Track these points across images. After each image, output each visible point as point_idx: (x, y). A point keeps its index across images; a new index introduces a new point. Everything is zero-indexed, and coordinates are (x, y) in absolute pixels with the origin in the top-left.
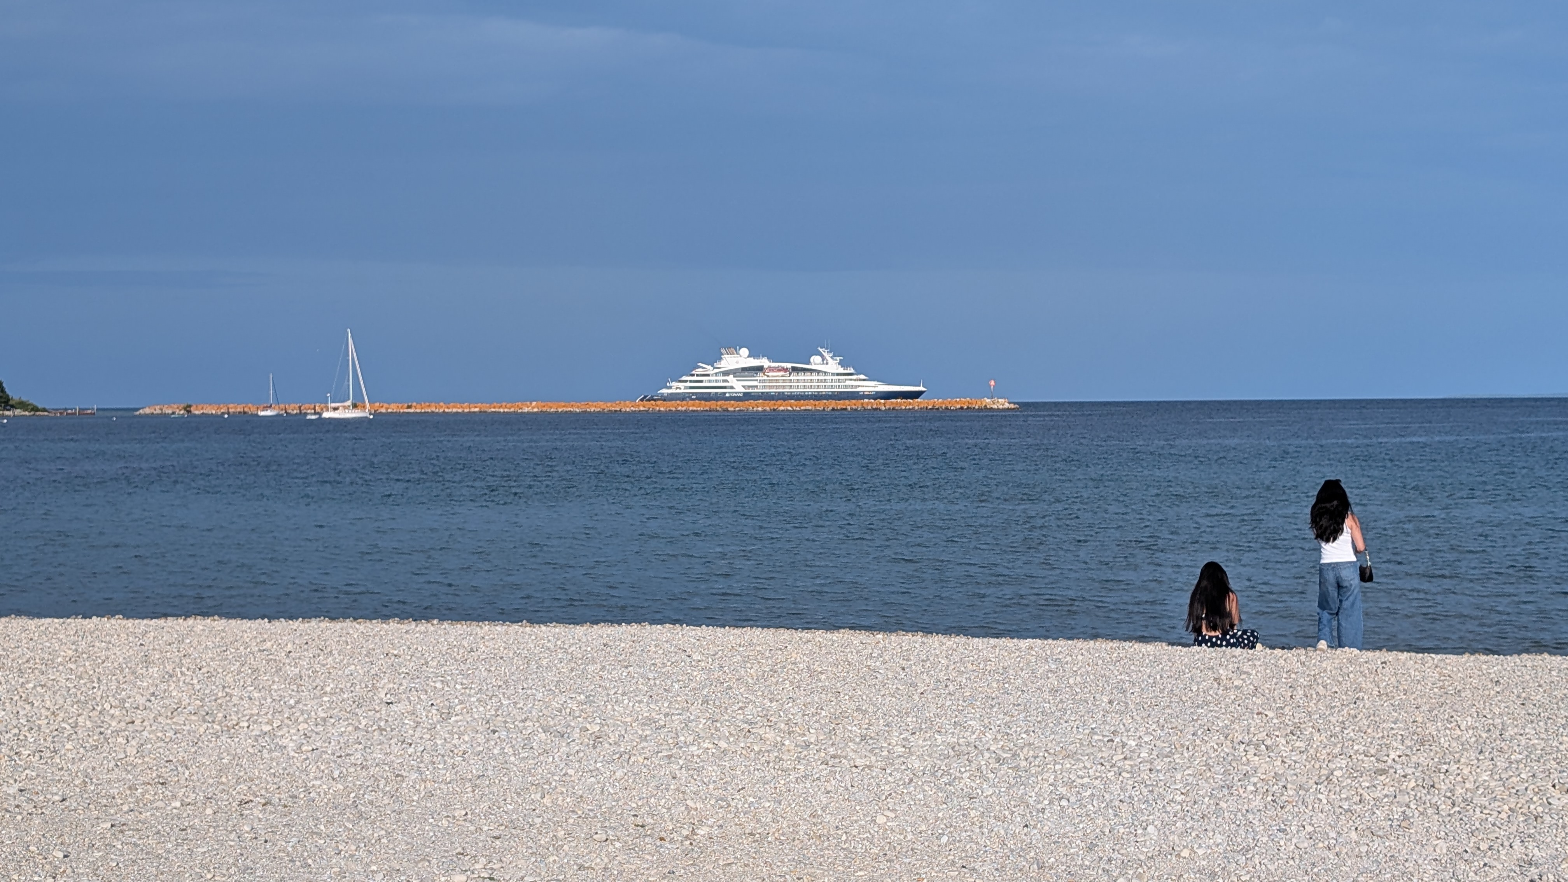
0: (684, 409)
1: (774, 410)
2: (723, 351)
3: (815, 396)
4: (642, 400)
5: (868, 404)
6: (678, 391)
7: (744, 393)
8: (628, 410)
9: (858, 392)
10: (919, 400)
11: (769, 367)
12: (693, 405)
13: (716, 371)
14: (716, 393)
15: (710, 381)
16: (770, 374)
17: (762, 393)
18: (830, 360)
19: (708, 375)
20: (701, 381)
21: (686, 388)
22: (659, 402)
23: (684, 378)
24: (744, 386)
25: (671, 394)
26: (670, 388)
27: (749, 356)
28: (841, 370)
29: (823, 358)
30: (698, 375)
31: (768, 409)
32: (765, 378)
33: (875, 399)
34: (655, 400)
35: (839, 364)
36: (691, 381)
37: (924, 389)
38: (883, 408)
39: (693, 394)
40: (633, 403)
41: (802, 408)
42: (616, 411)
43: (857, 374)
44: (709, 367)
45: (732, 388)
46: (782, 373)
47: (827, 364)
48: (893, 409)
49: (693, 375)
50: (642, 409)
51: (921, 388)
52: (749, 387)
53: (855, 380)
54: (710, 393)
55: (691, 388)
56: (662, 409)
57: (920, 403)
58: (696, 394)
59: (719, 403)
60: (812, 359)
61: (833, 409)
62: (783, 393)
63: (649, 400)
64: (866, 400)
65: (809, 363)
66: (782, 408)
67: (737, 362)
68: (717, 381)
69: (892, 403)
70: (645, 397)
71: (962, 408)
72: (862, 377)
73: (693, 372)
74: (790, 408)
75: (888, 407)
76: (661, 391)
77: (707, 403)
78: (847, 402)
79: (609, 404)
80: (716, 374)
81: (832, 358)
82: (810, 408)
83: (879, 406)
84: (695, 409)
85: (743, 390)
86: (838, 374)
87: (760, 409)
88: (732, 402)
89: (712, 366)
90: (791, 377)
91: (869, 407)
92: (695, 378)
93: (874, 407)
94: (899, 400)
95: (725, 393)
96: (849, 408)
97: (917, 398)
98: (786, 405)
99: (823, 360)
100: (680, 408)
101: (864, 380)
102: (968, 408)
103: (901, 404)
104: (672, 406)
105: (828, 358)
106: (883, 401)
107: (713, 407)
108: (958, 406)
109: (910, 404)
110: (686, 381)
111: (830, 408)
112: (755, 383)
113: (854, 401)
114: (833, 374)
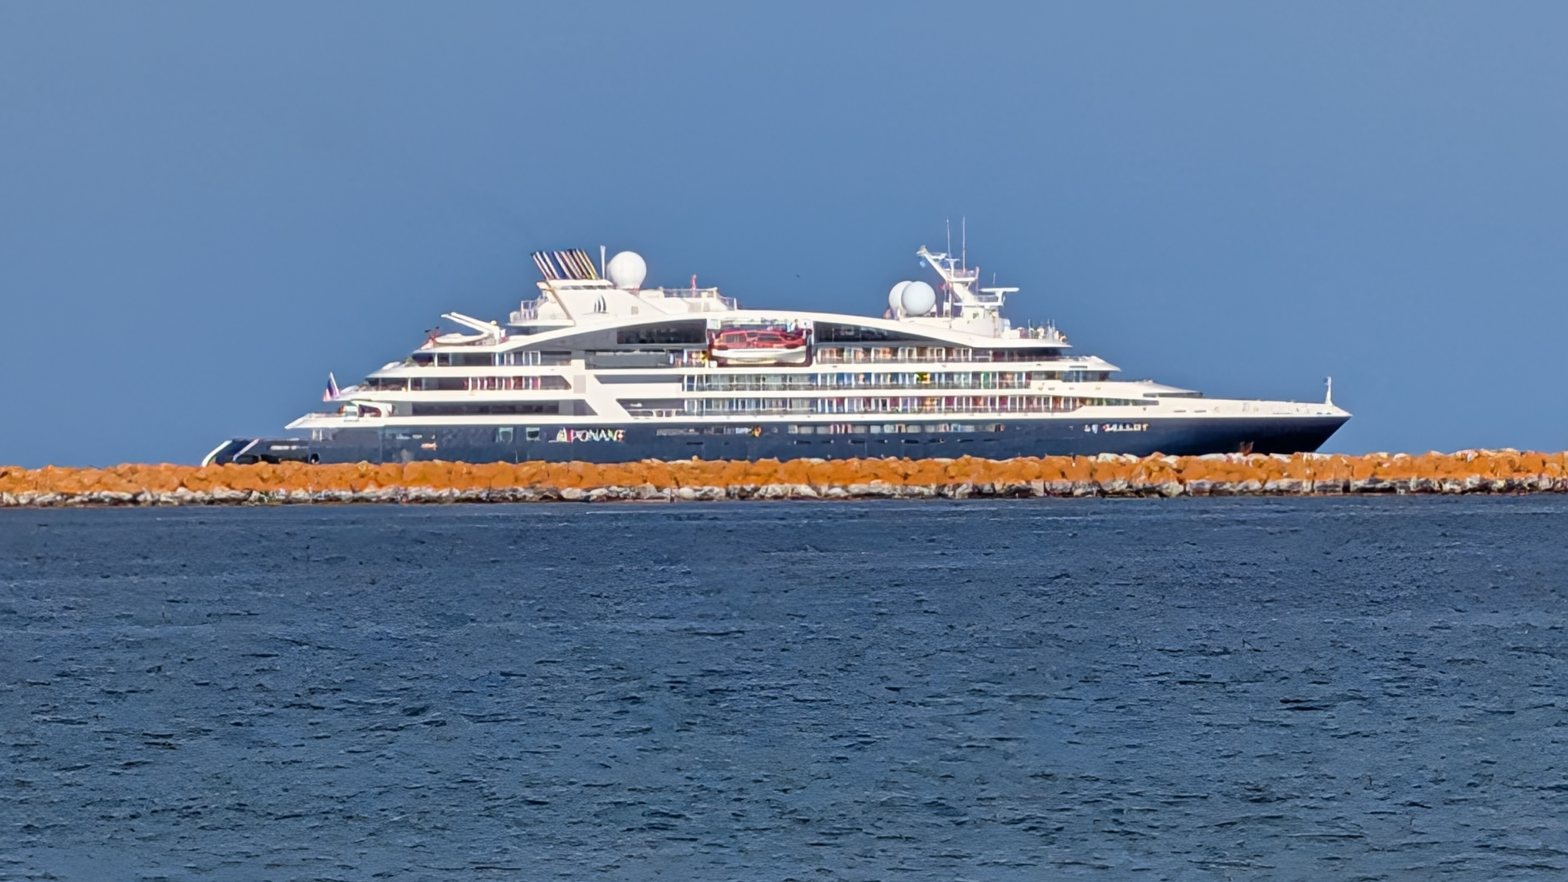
0: (385, 493)
1: (744, 496)
2: (544, 264)
3: (911, 440)
4: (221, 459)
5: (1113, 471)
6: (368, 421)
7: (631, 430)
8: (164, 496)
9: (1081, 423)
10: (1316, 456)
11: (728, 328)
12: (423, 479)
13: (518, 341)
14: (519, 429)
15: (492, 382)
16: (730, 354)
17: (700, 427)
18: (967, 298)
19: (485, 360)
20: (459, 384)
21: (398, 409)
22: (286, 468)
23: (391, 371)
24: (625, 403)
25: (341, 433)
26: (337, 409)
27: (644, 286)
28: (1012, 339)
29: (942, 292)
30: (444, 359)
31: (719, 491)
32: (712, 368)
33: (1142, 453)
34: (272, 459)
35: (1003, 313)
36: (417, 384)
37: (1338, 413)
38: (1175, 488)
39: (426, 432)
40: (185, 471)
41: (855, 488)
42: (118, 501)
43: (1074, 354)
44: (490, 328)
45: (581, 408)
46: (778, 351)
47: (956, 312)
48: (1214, 491)
49: (425, 359)
50: (221, 492)
51: (1328, 410)
52: (649, 404)
53: (1067, 377)
54: (494, 429)
55: (419, 409)
56: (300, 494)
57: (1319, 469)
58: (438, 432)
59: (526, 469)
60: (896, 294)
61: (977, 493)
62: (784, 426)
63: (251, 459)
64: (1108, 457)
65: (883, 309)
66: (774, 488)
67: (601, 308)
68: (519, 382)
69: (1210, 468)
70: (237, 446)
71: (1485, 488)
72: (1094, 364)
73: (428, 348)
74: (804, 489)
75: (1192, 483)
76: (298, 424)
77: (478, 469)
78: (1032, 463)
79: (89, 476)
80: (518, 353)
81: (973, 288)
82: (885, 488)
83: (1158, 481)
84: (429, 492)
85: (624, 417)
86: (999, 354)
87: (687, 492)
88: (577, 465)
89: (502, 322)
90: (814, 368)
91: (1120, 484)
92: (434, 371)
93: (1140, 482)
94: (1236, 457)
95: (553, 430)
96: (1038, 486)
97: (1312, 447)
98: (792, 477)
99: (939, 302)
100: (369, 491)
101: (1103, 376)
102: (1510, 487)
103: (1243, 473)
104: (340, 481)
105: (961, 291)
106: (1172, 460)
107: (504, 487)
108: (1472, 480)
109: (1280, 471)
110: (399, 383)
111: (966, 488)
112: (672, 391)
113: (1059, 461)
114: (980, 354)
